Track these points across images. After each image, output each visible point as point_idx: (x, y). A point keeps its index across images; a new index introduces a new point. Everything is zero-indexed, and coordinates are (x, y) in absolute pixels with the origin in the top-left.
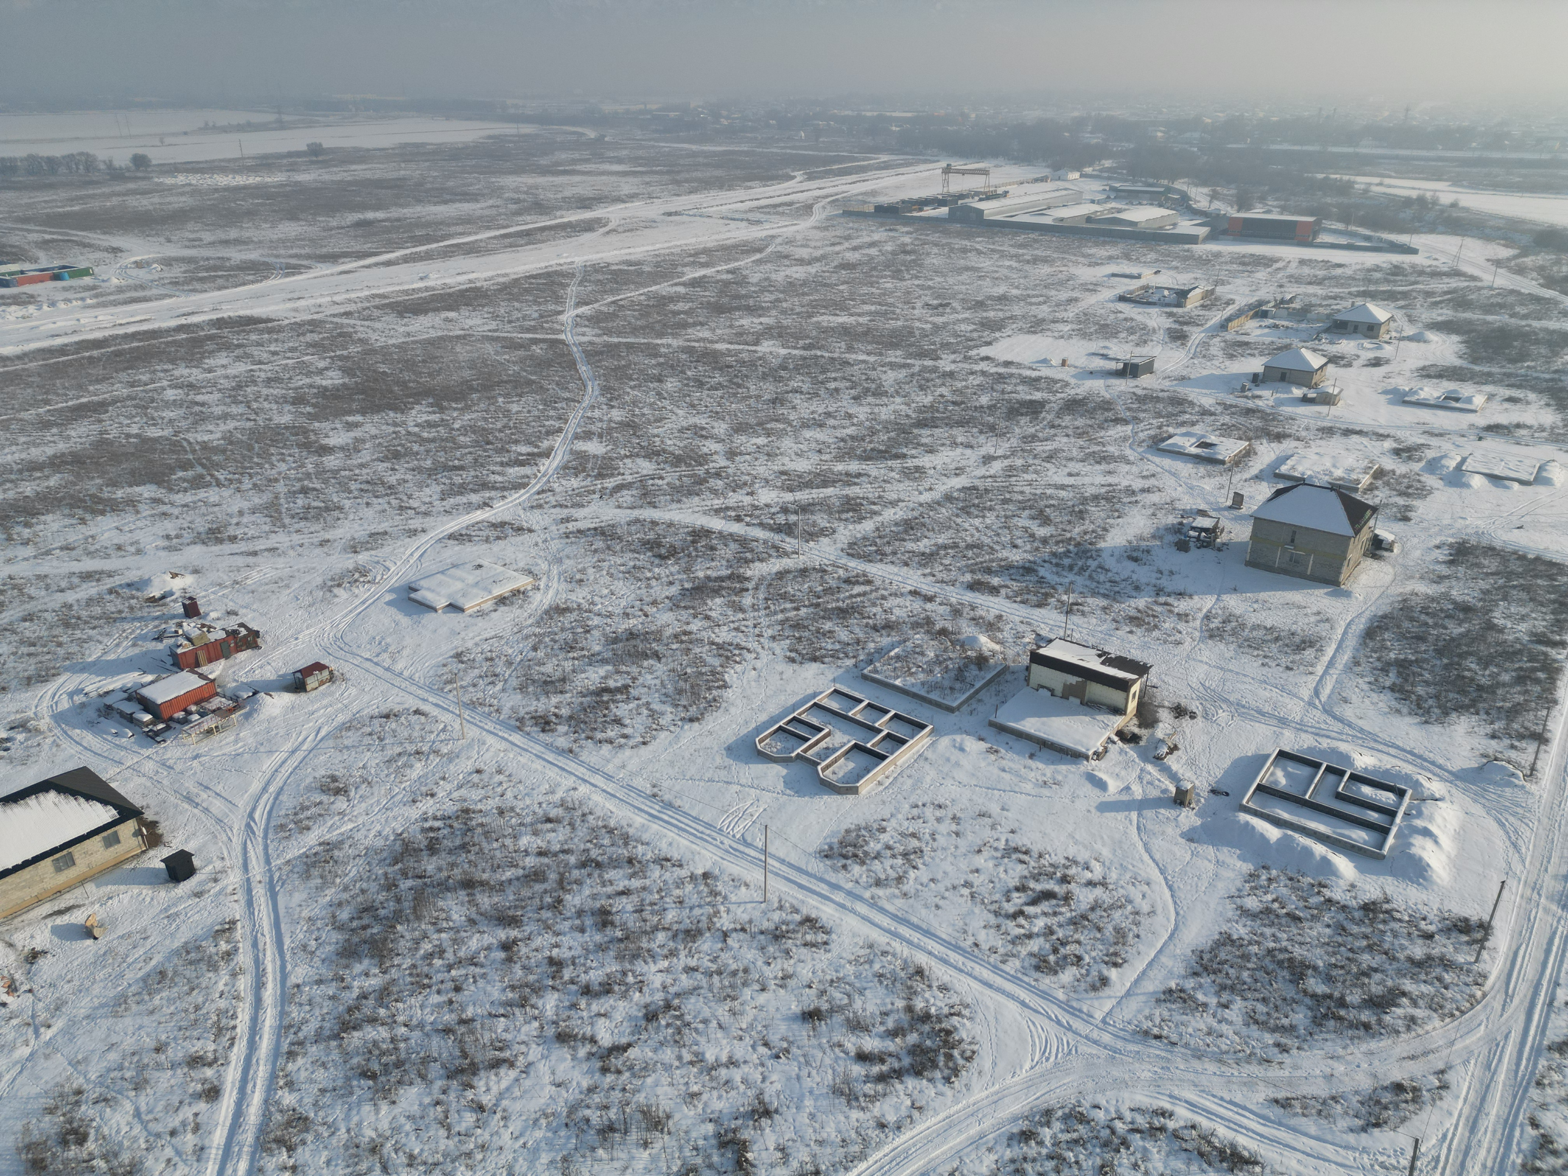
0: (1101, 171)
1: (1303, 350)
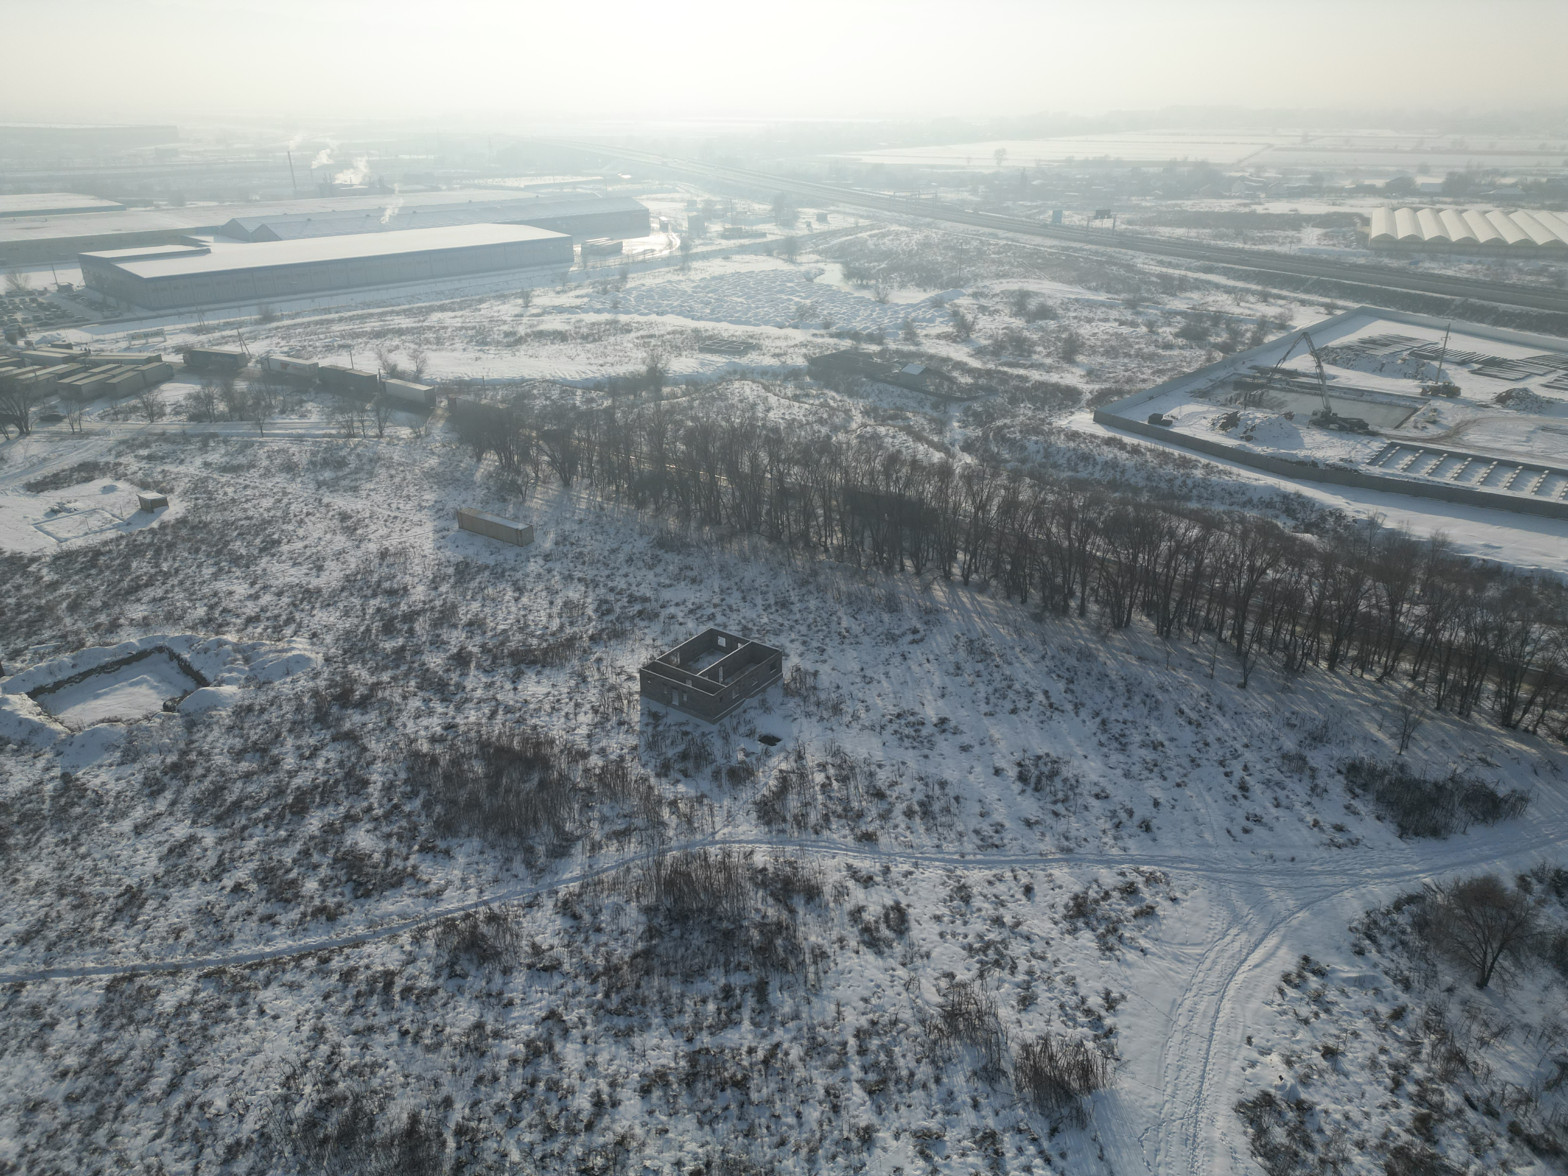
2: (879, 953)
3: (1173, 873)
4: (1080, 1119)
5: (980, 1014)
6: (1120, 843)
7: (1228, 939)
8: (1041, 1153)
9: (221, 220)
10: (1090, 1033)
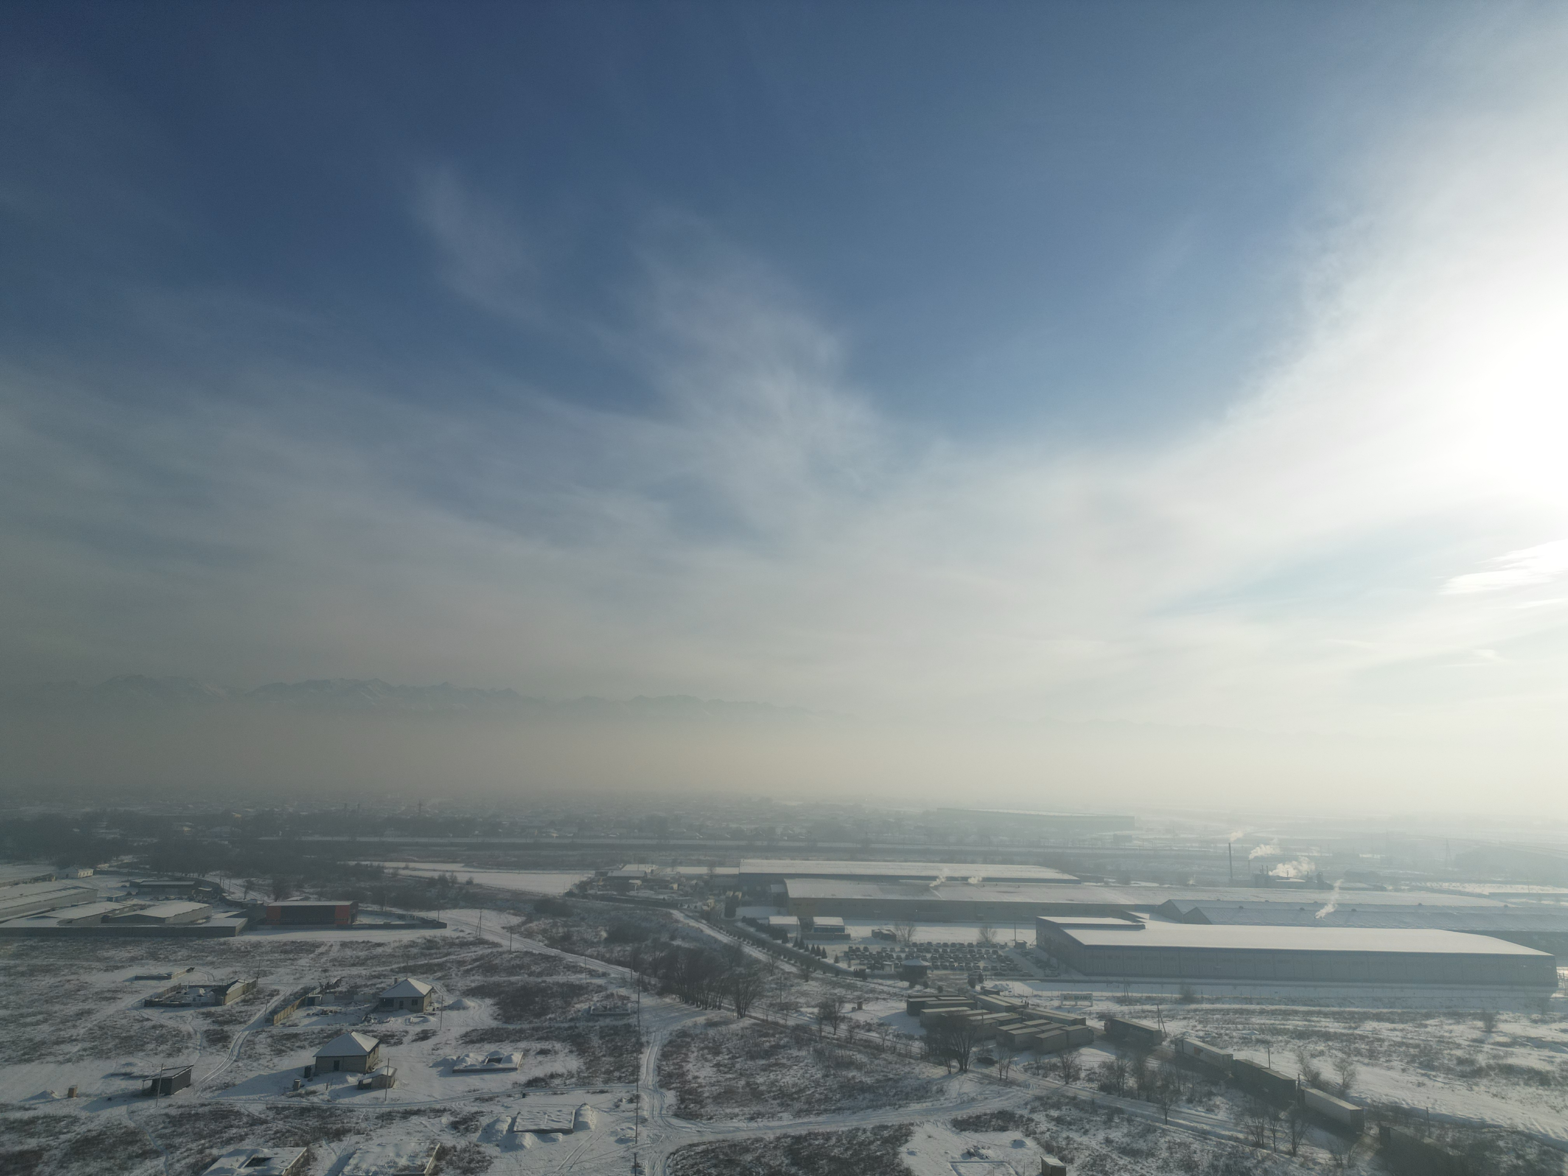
0: (119, 867)
1: (354, 1034)
9: (1159, 900)
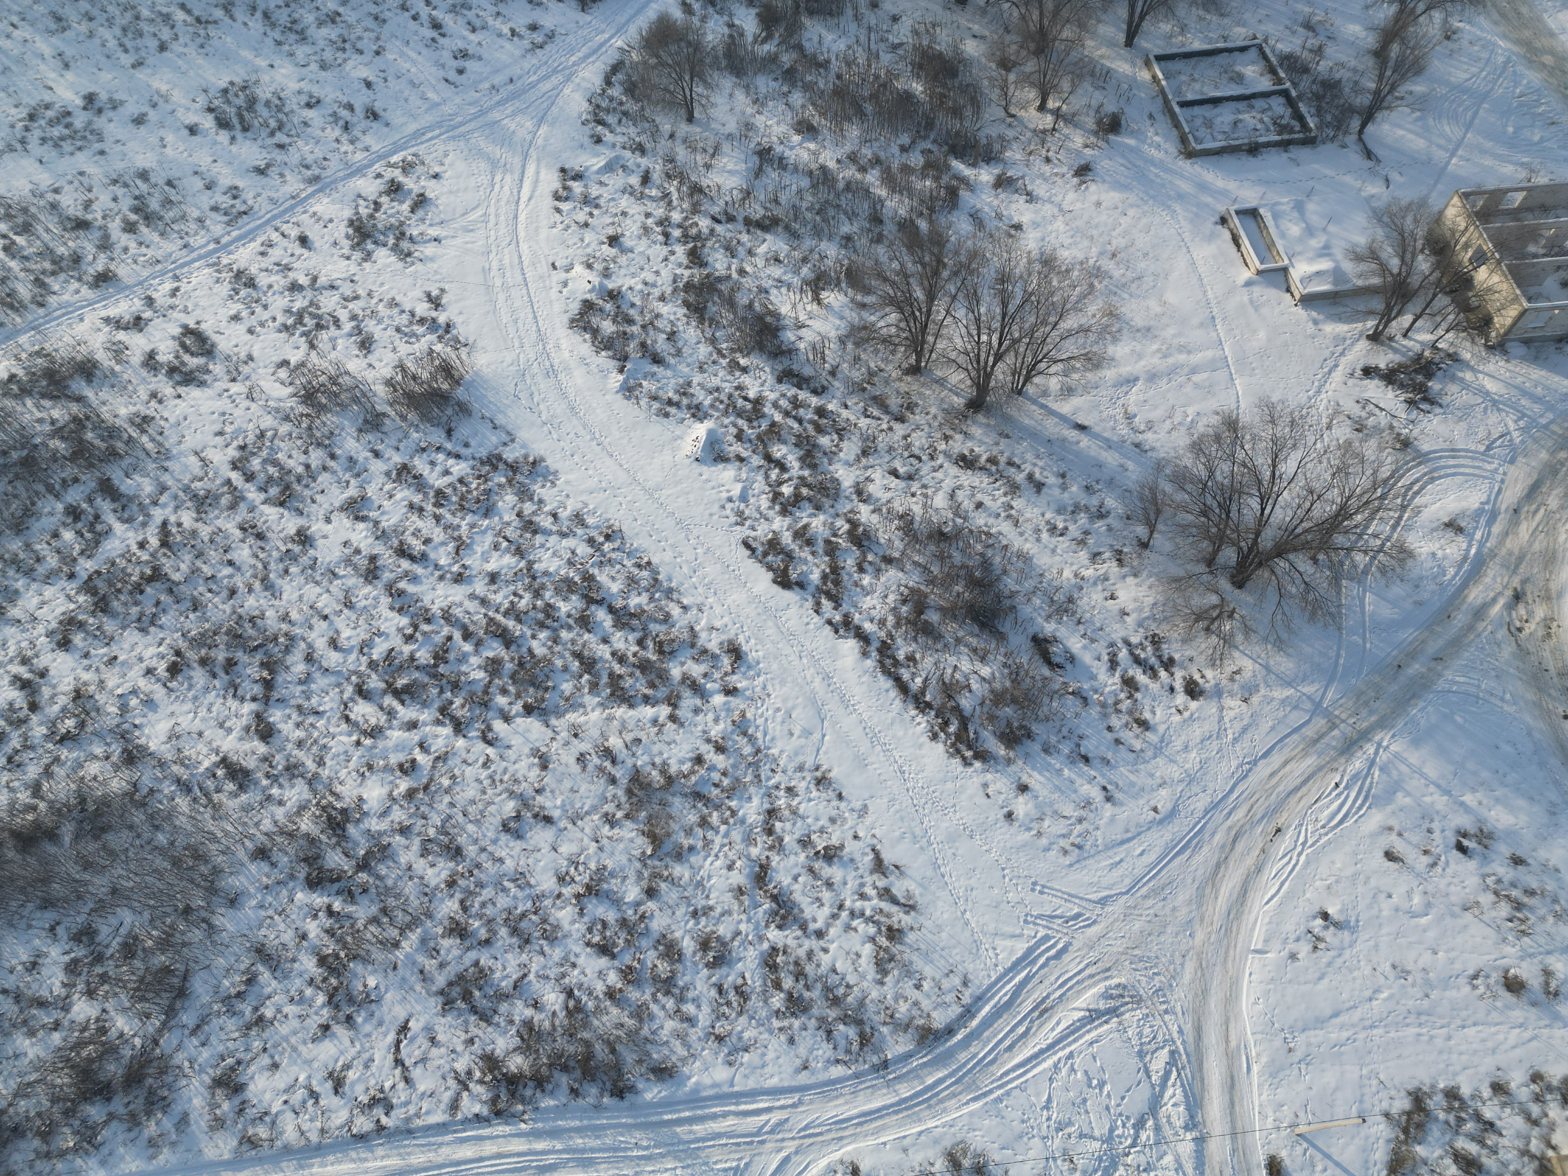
2: (202, 384)
3: (421, 149)
4: (464, 409)
5: (333, 380)
6: (359, 145)
7: (497, 187)
8: (449, 454)
10: (432, 337)
